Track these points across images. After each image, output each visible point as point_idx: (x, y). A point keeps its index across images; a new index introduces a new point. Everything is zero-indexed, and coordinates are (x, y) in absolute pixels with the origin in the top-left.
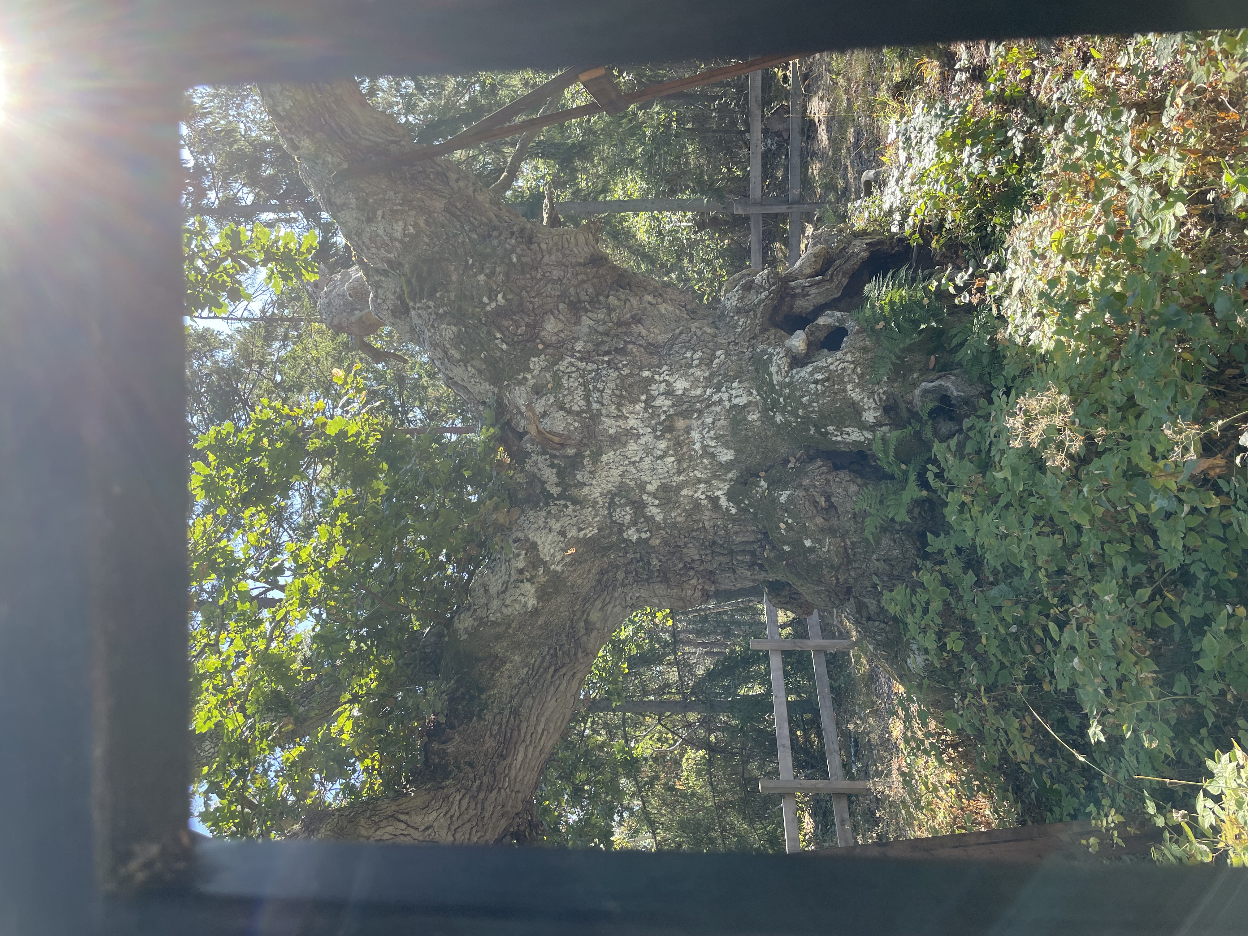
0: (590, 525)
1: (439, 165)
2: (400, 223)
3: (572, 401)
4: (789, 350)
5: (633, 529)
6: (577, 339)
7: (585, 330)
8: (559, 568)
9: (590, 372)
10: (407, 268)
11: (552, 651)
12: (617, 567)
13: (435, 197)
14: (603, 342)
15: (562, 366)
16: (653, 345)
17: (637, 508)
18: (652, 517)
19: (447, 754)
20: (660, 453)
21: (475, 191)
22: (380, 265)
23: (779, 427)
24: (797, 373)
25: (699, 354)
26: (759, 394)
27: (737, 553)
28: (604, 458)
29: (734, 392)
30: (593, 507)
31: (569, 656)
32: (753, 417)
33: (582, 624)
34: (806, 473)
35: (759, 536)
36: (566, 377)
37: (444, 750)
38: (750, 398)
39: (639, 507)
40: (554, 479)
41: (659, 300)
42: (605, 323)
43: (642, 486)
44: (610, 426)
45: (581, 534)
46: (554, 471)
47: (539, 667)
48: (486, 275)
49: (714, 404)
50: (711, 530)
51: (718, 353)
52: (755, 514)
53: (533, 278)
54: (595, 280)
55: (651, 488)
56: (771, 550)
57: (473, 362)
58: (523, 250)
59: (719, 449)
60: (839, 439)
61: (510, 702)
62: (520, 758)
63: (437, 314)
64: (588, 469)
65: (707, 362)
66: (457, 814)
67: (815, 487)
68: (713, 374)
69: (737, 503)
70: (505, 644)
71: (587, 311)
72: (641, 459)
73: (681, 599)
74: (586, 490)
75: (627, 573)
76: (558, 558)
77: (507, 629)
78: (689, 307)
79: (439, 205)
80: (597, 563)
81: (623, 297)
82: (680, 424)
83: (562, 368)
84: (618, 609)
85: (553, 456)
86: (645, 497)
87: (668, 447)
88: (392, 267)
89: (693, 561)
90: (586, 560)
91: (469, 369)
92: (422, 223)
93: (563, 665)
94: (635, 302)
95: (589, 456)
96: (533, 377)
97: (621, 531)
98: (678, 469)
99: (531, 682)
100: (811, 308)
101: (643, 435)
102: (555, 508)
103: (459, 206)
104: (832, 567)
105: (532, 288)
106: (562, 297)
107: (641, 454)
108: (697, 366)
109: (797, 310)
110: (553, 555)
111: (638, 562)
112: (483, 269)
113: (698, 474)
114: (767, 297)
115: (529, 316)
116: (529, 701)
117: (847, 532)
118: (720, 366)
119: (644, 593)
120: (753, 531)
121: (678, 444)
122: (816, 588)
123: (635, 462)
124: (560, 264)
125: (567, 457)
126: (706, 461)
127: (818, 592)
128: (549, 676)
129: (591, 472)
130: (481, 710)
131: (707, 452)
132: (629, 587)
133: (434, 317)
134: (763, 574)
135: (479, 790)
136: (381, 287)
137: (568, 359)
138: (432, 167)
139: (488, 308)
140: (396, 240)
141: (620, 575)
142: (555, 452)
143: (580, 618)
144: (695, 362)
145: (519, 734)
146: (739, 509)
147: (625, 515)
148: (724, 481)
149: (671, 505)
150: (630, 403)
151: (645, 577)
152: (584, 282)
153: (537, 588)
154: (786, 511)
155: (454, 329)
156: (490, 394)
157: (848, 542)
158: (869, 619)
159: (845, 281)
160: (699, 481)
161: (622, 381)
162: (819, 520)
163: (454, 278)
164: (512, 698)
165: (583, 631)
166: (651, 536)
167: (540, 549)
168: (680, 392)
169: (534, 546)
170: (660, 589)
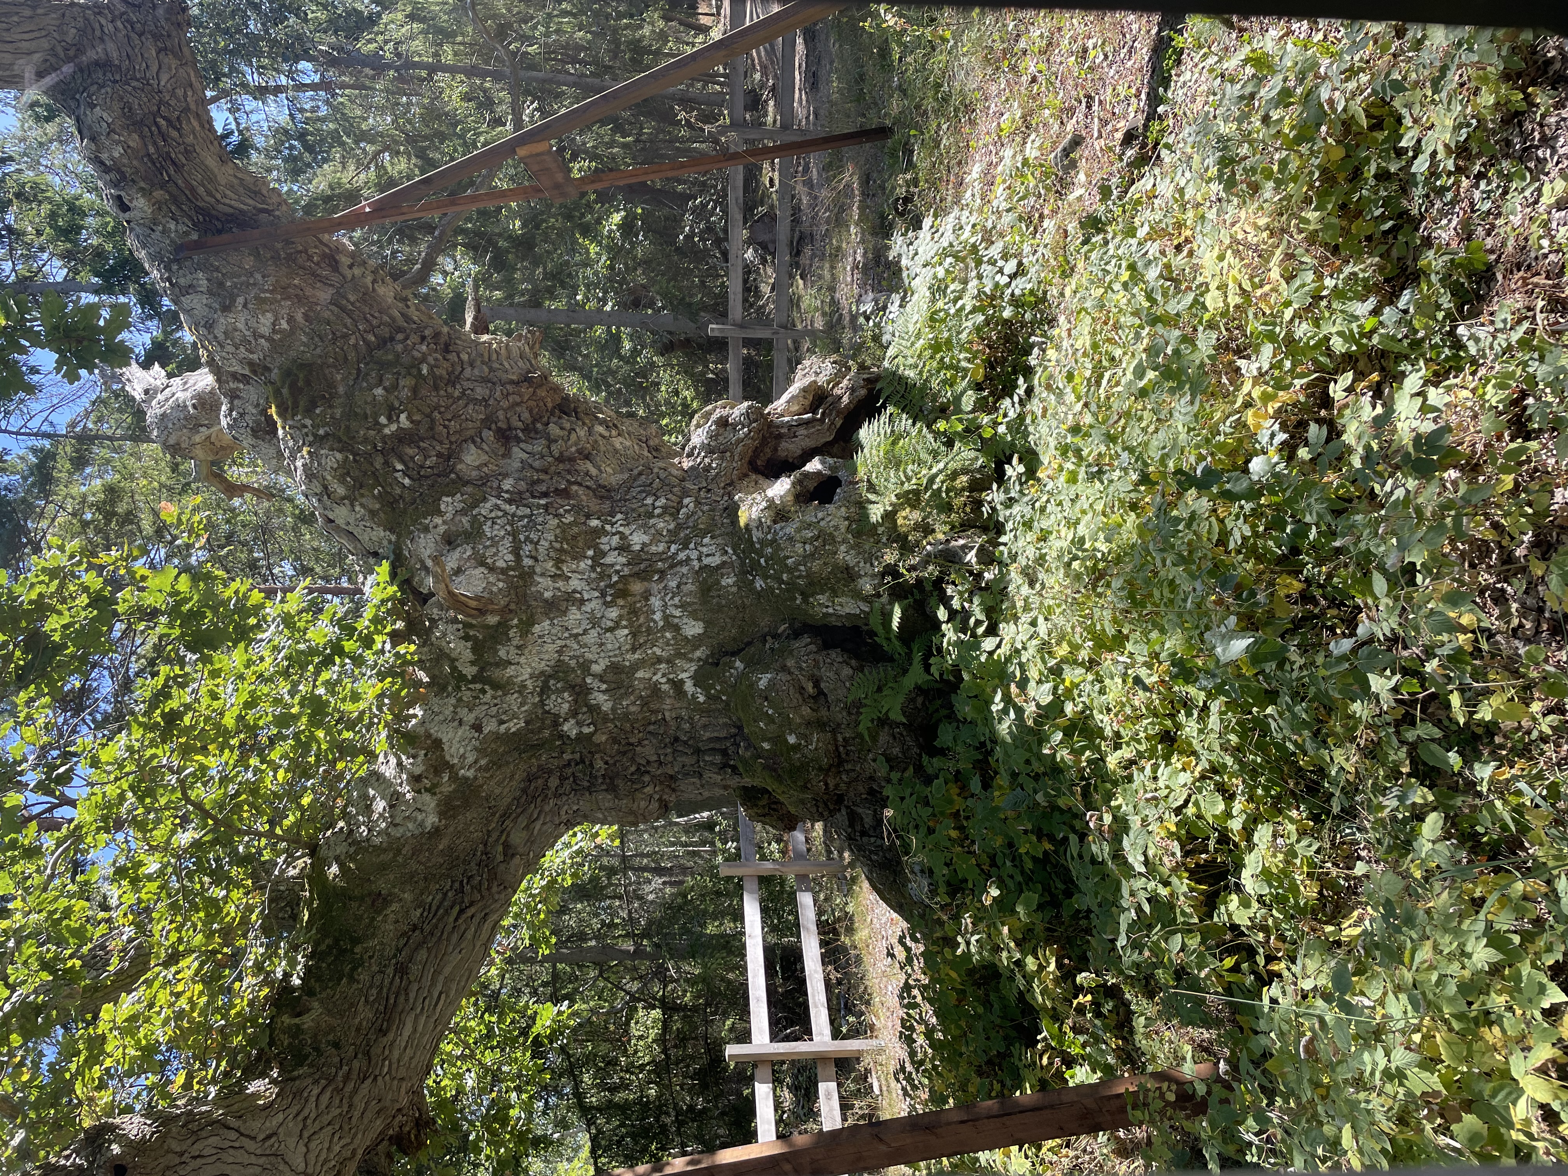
0: (515, 716)
1: (326, 245)
2: (269, 315)
3: (495, 554)
4: (771, 501)
5: (572, 721)
6: (506, 475)
7: (517, 465)
8: (470, 774)
9: (522, 518)
10: (275, 374)
11: (457, 885)
12: (550, 772)
13: (318, 285)
14: (539, 481)
15: (484, 509)
16: (604, 487)
17: (578, 694)
18: (598, 707)
19: (303, 1032)
20: (610, 624)
21: (374, 281)
22: (237, 368)
23: (759, 595)
24: (782, 528)
25: (662, 502)
26: (735, 553)
27: (705, 752)
28: (537, 629)
29: (704, 550)
30: (519, 692)
31: (480, 891)
32: (728, 581)
33: (500, 848)
34: (791, 652)
35: (733, 730)
36: (489, 523)
37: (297, 1026)
38: (725, 558)
39: (580, 692)
40: (468, 655)
41: (614, 433)
42: (542, 457)
43: (585, 666)
44: (545, 587)
45: (503, 728)
46: (469, 644)
47: (438, 908)
48: (385, 388)
49: (681, 563)
50: (673, 723)
51: (686, 501)
52: (727, 703)
53: (449, 396)
54: (532, 403)
55: (596, 668)
56: (746, 749)
57: (364, 500)
58: (436, 359)
59: (685, 620)
60: (831, 610)
61: (395, 956)
62: (407, 1031)
63: (315, 436)
64: (515, 643)
65: (672, 511)
66: (313, 1115)
67: (801, 669)
68: (679, 527)
69: (706, 689)
70: (392, 877)
71: (518, 440)
72: (585, 632)
73: (632, 812)
74: (510, 671)
75: (562, 779)
76: (470, 759)
77: (395, 856)
78: (651, 443)
79: (324, 295)
80: (523, 766)
81: (568, 426)
82: (637, 587)
83: (483, 512)
84: (549, 828)
85: (467, 625)
86: (589, 680)
87: (621, 617)
88: (255, 372)
89: (648, 762)
90: (508, 763)
91: (357, 508)
92: (299, 317)
93: (472, 904)
94: (582, 432)
95: (517, 626)
96: (444, 522)
97: (556, 724)
98: (633, 645)
99: (427, 928)
100: (799, 452)
101: (589, 600)
102: (469, 693)
103: (352, 298)
104: (820, 769)
105: (447, 408)
106: (488, 421)
107: (585, 625)
108: (659, 516)
109: (782, 454)
110: (463, 757)
111: (577, 764)
112: (381, 380)
113: (658, 652)
114: (746, 435)
115: (441, 443)
116: (422, 954)
117: (839, 725)
118: (688, 517)
119: (584, 804)
120: (725, 724)
121: (634, 612)
122: (801, 796)
123: (576, 636)
124: (485, 380)
125: (488, 627)
126: (668, 635)
127: (802, 802)
128: (452, 919)
129: (518, 647)
130: (354, 969)
131: (670, 624)
132: (565, 798)
133: (311, 438)
134: (737, 779)
135: (347, 1078)
136: (238, 397)
137: (494, 500)
138: (316, 247)
139: (387, 431)
140: (263, 337)
141: (554, 782)
142: (470, 620)
143: (497, 840)
144: (657, 511)
145: (407, 1000)
146: (709, 697)
147: (561, 703)
148: (691, 660)
149: (622, 691)
150: (573, 559)
151: (586, 784)
152: (518, 404)
153: (439, 801)
154: (766, 699)
155: (339, 456)
156: (385, 543)
157: (840, 738)
158: (863, 833)
159: (839, 422)
160: (659, 660)
161: (563, 531)
162: (806, 711)
163: (341, 390)
164: (399, 950)
165: (500, 858)
166: (596, 731)
167: (446, 748)
168: (637, 547)
169: (437, 744)
170: (606, 799)
